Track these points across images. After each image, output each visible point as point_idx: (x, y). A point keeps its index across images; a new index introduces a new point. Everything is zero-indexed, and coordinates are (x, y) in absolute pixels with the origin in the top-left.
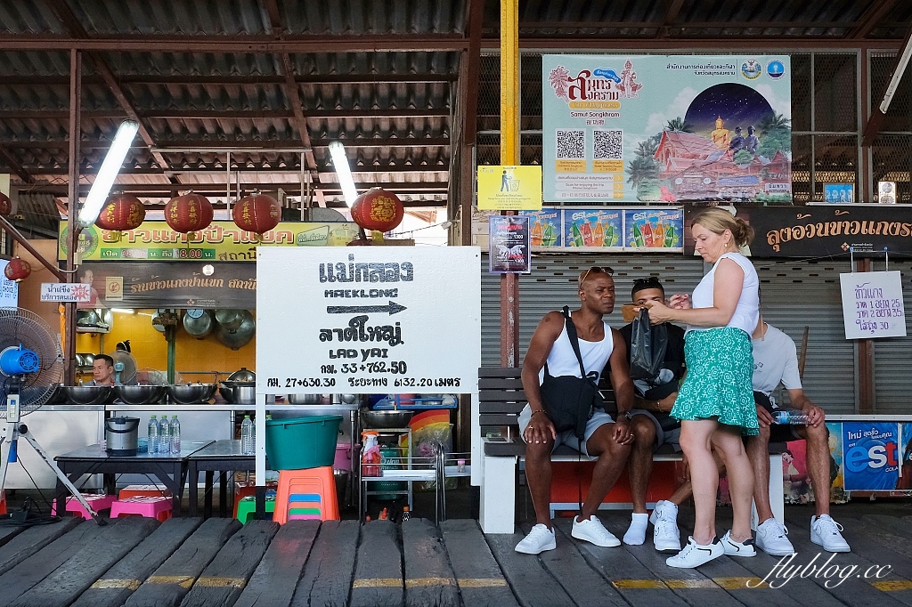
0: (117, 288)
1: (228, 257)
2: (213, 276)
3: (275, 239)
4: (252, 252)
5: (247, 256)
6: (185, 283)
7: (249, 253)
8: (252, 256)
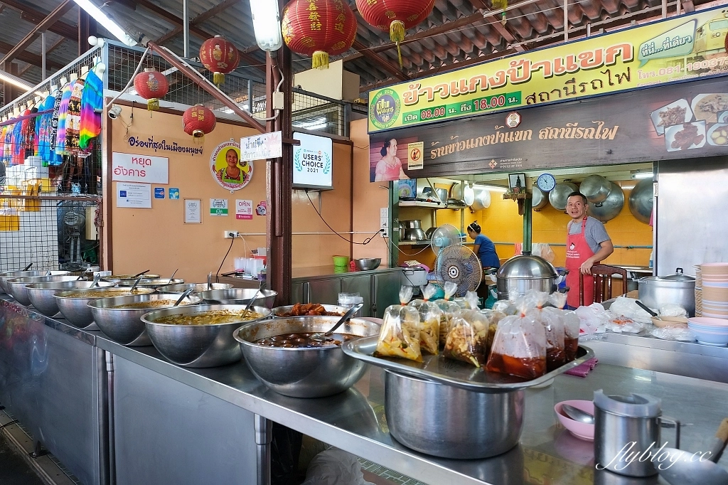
0: (418, 155)
1: (538, 98)
2: (519, 127)
3: (604, 59)
4: (570, 86)
5: (563, 92)
6: (486, 141)
7: (566, 88)
8: (571, 90)
